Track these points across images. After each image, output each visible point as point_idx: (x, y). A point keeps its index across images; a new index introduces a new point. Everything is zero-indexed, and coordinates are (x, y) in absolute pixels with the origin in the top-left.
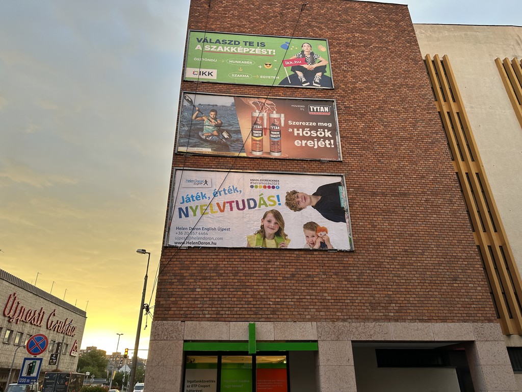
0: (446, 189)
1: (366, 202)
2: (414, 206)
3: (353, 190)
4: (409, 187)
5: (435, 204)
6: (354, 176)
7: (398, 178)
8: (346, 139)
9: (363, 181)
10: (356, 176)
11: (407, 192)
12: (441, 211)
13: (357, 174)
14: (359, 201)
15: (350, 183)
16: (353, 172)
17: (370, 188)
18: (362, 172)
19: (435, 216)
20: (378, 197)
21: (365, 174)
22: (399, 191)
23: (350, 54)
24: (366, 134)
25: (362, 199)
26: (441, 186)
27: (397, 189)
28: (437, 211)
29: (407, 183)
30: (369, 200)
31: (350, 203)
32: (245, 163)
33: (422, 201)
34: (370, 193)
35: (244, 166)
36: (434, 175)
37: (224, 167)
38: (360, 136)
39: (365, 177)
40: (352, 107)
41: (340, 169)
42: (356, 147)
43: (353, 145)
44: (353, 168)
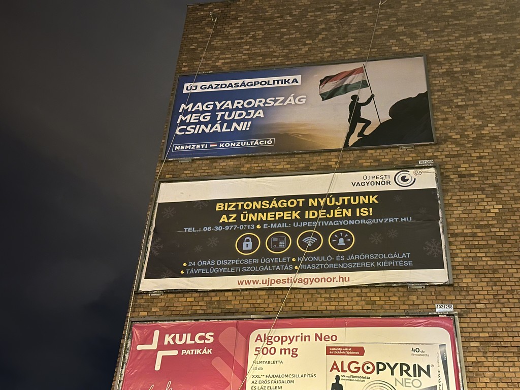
1: (506, 370)
3: (477, 344)
6: (479, 315)
8: (462, 239)
9: (500, 324)
10: (484, 315)
13: (487, 311)
14: (492, 369)
15: (470, 330)
16: (478, 306)
17: (515, 339)
18: (498, 306)
21: (504, 310)
23: (472, 73)
24: (505, 225)
25: (497, 364)
30: (514, 366)
31: (470, 375)
32: (258, 301)
34: (515, 349)
35: (257, 306)
37: (219, 311)
38: (493, 230)
39: (503, 315)
40: (473, 175)
41: (450, 302)
42: (484, 254)
43: (478, 251)
44: (477, 297)
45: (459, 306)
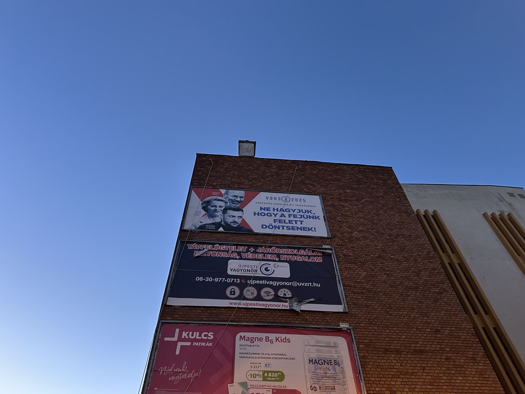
0: (466, 345)
1: (380, 361)
2: (434, 365)
3: (363, 346)
4: (425, 343)
5: (457, 363)
6: (362, 330)
7: (411, 332)
8: (349, 288)
9: (374, 336)
10: (365, 330)
11: (423, 348)
12: (467, 372)
13: (366, 328)
14: (372, 360)
15: (359, 338)
16: (361, 325)
17: (382, 344)
18: (371, 325)
19: (461, 378)
20: (392, 356)
21: (374, 328)
22: (414, 348)
23: (344, 207)
24: (369, 283)
25: (375, 358)
26: (460, 342)
27: (412, 345)
28: (462, 372)
29: (422, 337)
30: (383, 359)
32: (241, 315)
33: (442, 360)
34: (383, 350)
36: (449, 329)
37: (217, 319)
38: (364, 285)
39: (374, 331)
40: (351, 256)
41: (347, 322)
42: (361, 297)
43: (357, 295)
44: (360, 320)
45: (352, 325)
